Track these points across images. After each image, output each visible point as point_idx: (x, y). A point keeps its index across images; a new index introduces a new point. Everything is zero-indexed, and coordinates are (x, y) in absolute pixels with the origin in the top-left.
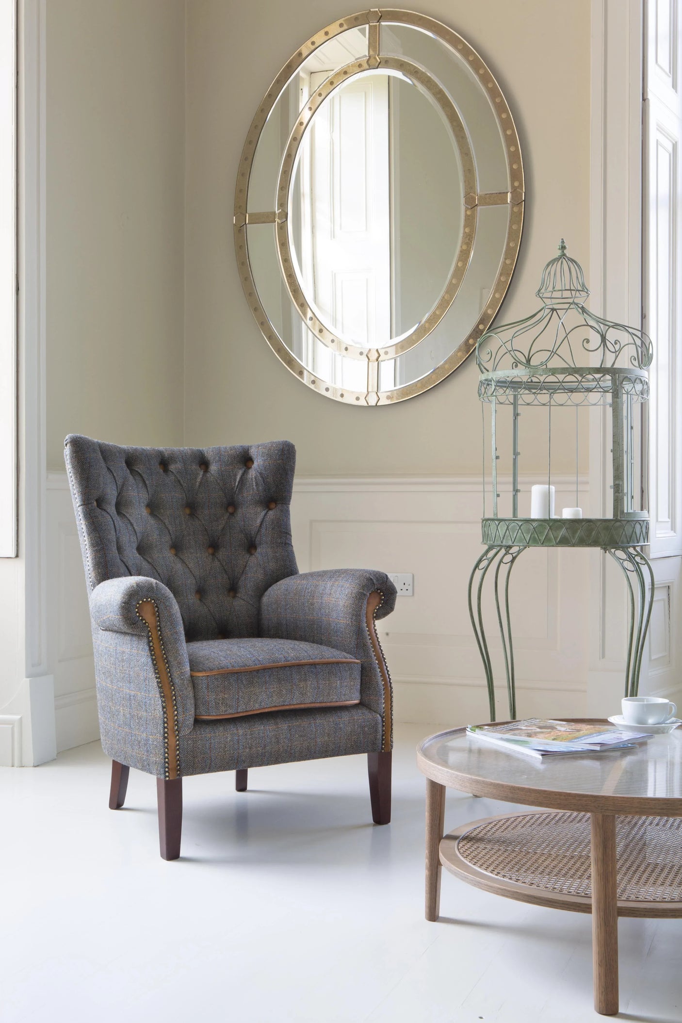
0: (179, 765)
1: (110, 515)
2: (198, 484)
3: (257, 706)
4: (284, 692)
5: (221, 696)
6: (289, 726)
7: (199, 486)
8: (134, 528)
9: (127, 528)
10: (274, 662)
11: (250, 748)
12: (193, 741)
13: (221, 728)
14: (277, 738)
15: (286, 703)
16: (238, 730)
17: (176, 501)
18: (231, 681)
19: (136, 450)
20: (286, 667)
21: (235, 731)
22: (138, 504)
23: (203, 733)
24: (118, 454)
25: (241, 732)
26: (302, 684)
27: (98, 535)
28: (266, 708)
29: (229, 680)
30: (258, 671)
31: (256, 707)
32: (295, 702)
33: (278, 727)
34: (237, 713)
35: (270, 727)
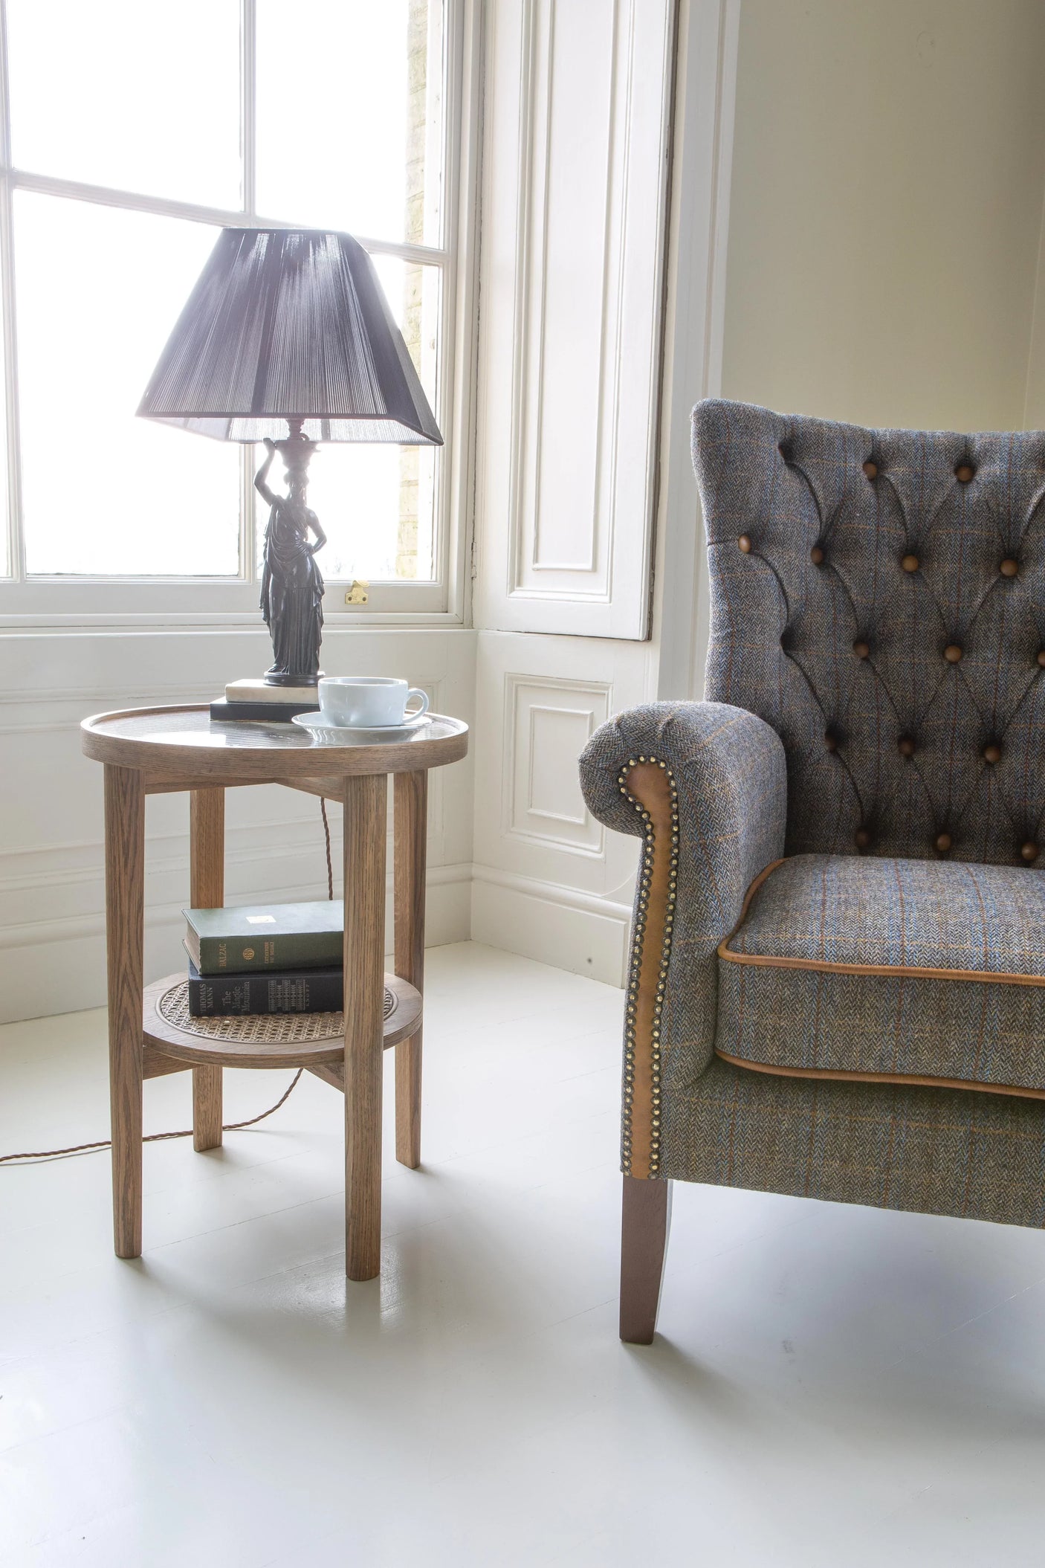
0: (657, 1151)
1: (773, 568)
2: (1031, 509)
3: (871, 1065)
4: (953, 1046)
5: (770, 1020)
6: (972, 1133)
7: (1035, 512)
8: (850, 598)
9: (834, 597)
10: (946, 962)
11: (844, 1161)
12: (690, 1109)
13: (770, 1097)
14: (929, 1156)
15: (963, 1076)
16: (814, 1110)
17: (973, 546)
18: (801, 990)
19: (900, 436)
20: (973, 983)
21: (806, 1112)
22: (873, 548)
23: (717, 1096)
24: (838, 443)
25: (821, 1116)
26: (1013, 1038)
27: (726, 608)
28: (901, 1075)
29: (796, 986)
30: (882, 980)
31: (867, 1066)
32: (991, 1079)
33: (936, 1130)
34: (816, 1070)
35: (913, 1125)
